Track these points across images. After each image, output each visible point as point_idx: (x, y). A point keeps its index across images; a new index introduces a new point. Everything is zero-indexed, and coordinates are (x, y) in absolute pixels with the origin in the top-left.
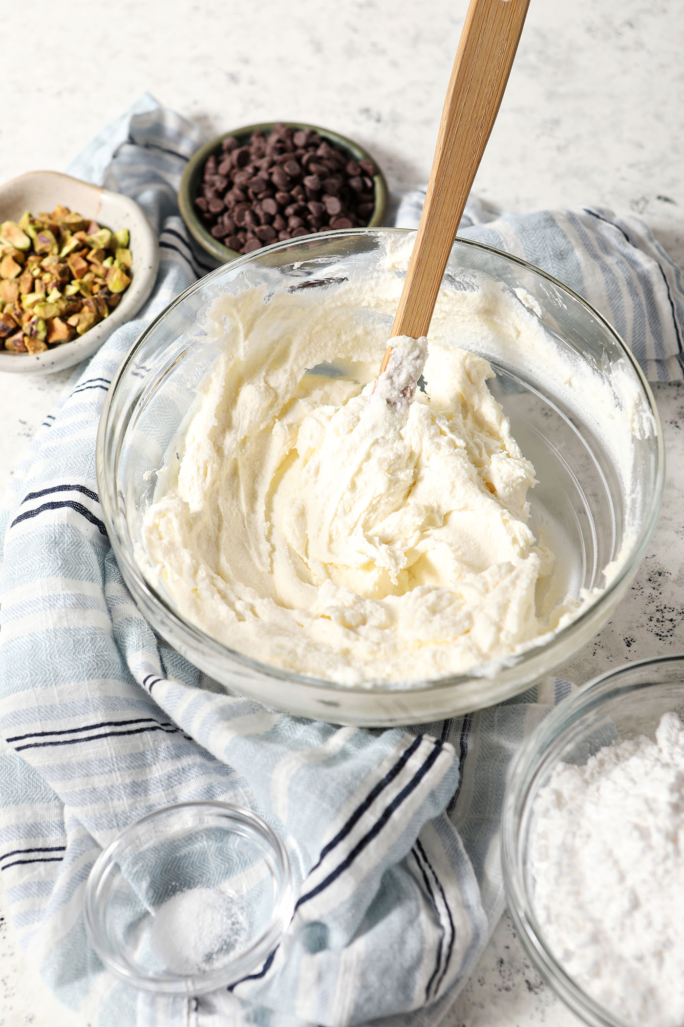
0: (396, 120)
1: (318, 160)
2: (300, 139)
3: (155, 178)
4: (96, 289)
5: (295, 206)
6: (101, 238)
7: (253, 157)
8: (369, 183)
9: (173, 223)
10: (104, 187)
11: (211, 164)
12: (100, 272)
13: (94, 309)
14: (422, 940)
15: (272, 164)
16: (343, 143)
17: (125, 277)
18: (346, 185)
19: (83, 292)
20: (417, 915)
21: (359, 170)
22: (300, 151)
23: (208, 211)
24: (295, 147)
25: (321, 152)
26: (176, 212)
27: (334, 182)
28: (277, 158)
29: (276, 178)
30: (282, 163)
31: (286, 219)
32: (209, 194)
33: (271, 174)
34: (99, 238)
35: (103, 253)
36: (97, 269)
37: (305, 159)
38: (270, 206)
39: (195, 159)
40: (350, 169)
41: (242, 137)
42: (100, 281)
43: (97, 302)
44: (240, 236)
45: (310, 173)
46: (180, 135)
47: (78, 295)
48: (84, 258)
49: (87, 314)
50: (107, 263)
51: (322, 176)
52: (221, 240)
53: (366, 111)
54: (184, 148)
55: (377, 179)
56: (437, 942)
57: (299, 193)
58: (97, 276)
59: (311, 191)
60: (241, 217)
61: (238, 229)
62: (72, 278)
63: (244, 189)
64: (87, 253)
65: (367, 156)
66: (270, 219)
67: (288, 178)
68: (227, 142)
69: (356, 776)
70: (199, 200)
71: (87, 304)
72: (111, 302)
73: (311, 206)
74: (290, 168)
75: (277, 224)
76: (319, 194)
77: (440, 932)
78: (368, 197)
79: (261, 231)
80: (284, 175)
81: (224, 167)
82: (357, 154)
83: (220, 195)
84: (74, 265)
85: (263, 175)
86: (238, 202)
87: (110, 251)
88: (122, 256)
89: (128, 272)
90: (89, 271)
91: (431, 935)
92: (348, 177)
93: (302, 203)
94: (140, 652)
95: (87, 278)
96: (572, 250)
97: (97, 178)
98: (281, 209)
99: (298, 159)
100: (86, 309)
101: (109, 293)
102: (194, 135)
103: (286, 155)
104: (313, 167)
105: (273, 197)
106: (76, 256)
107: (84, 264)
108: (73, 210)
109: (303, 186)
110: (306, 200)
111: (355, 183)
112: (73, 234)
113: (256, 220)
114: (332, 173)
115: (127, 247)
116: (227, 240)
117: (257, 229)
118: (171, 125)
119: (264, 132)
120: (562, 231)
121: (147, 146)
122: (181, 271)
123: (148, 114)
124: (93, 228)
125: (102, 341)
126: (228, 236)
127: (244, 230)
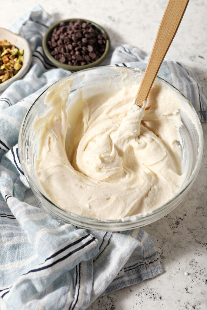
0: (119, 21)
1: (88, 33)
2: (84, 25)
3: (38, 33)
4: (10, 68)
5: (78, 48)
6: (14, 52)
7: (68, 30)
8: (104, 42)
9: (39, 49)
10: (19, 35)
11: (55, 30)
12: (12, 62)
13: (8, 74)
14: (66, 300)
15: (73, 33)
16: (99, 28)
17: (20, 65)
18: (97, 42)
19: (6, 69)
20: (68, 292)
21: (102, 38)
22: (83, 30)
23: (51, 46)
24: (82, 28)
25: (90, 30)
26: (41, 45)
27: (92, 41)
28: (75, 31)
29: (73, 38)
30: (76, 33)
31: (75, 52)
32: (53, 40)
33: (72, 36)
34: (14, 51)
35: (15, 57)
36: (11, 62)
37: (84, 32)
38: (70, 47)
39: (51, 28)
40: (99, 37)
41: (67, 23)
42: (12, 65)
43: (10, 72)
44: (60, 55)
45: (84, 37)
46: (47, 20)
47: (4, 69)
48: (8, 57)
49: (6, 76)
50: (15, 60)
51: (88, 39)
52: (53, 56)
53: (110, 17)
54: (48, 24)
55: (107, 41)
56: (71, 303)
57: (80, 43)
58: (11, 64)
59: (84, 43)
60: (60, 49)
61: (59, 53)
62: (3, 63)
63: (63, 40)
64: (10, 56)
65: (106, 33)
66: (70, 51)
67: (77, 38)
68: (62, 24)
69: (63, 240)
70: (49, 42)
71: (6, 73)
72: (14, 72)
73: (84, 48)
74: (79, 35)
75: (72, 53)
76: (86, 45)
77: (73, 300)
78: (103, 47)
79: (66, 55)
80: (76, 37)
81: (58, 32)
82: (103, 32)
83: (56, 41)
84: (4, 59)
85: (69, 36)
86: (61, 44)
87: (17, 56)
88: (21, 58)
89: (21, 63)
90: (9, 62)
91: (70, 300)
92: (98, 39)
93: (80, 47)
94: (5, 188)
95: (8, 64)
96: (171, 73)
97: (17, 32)
98: (74, 48)
99: (82, 32)
100: (6, 74)
101: (14, 70)
102: (52, 20)
103: (78, 31)
104: (86, 35)
105: (71, 44)
106: (6, 57)
107: (7, 59)
108: (8, 41)
109: (82, 41)
110: (82, 46)
111: (100, 42)
112: (6, 49)
113: (65, 51)
114: (92, 38)
115: (23, 55)
116: (56, 57)
117: (65, 54)
118: (45, 16)
119: (74, 21)
120: (168, 66)
121: (37, 22)
122: (39, 65)
123: (37, 12)
124: (13, 48)
125: (8, 85)
126: (56, 55)
127: (61, 53)
